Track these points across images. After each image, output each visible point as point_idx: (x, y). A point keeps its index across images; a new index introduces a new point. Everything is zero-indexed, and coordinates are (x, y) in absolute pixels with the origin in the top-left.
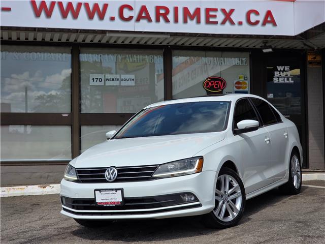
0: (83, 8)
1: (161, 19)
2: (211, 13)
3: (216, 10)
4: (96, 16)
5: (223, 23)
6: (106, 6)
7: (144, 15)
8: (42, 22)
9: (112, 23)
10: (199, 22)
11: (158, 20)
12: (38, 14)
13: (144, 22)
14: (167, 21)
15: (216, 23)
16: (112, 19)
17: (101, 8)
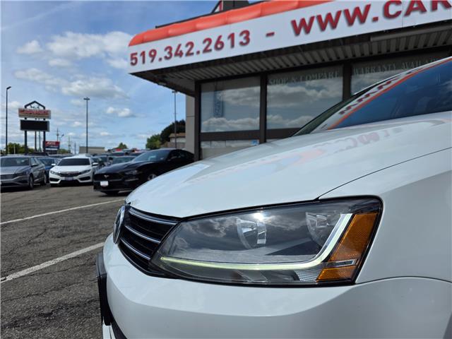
6: (368, 7)
16: (375, 19)
17: (362, 10)
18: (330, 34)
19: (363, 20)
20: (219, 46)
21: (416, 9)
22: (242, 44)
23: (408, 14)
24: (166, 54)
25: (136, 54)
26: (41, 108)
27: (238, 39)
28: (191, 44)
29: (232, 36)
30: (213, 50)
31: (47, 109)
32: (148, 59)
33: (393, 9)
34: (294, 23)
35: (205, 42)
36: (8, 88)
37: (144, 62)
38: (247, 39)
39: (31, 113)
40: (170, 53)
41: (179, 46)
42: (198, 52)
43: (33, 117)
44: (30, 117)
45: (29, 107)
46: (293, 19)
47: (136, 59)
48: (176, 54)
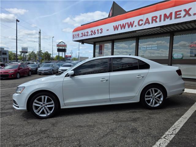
0: (127, 25)
1: (154, 22)
2: (178, 13)
3: (181, 11)
4: (130, 26)
5: (185, 16)
6: (134, 22)
7: (147, 22)
8: (117, 32)
9: (136, 27)
10: (171, 19)
11: (152, 22)
12: (115, 30)
13: (147, 24)
14: (156, 22)
15: (180, 17)
18: (123, 31)
19: (132, 26)
20: (95, 33)
21: (147, 23)
22: (100, 33)
23: (145, 24)
24: (81, 35)
25: (74, 35)
26: (64, 44)
27: (100, 31)
28: (88, 32)
29: (98, 30)
30: (93, 35)
31: (66, 44)
32: (77, 37)
33: (141, 23)
34: (114, 26)
35: (91, 32)
36: (53, 37)
37: (76, 38)
38: (102, 31)
39: (60, 46)
40: (82, 35)
41: (85, 33)
42: (89, 35)
43: (61, 47)
44: (60, 47)
45: (60, 44)
46: (113, 25)
47: (74, 36)
48: (84, 35)
